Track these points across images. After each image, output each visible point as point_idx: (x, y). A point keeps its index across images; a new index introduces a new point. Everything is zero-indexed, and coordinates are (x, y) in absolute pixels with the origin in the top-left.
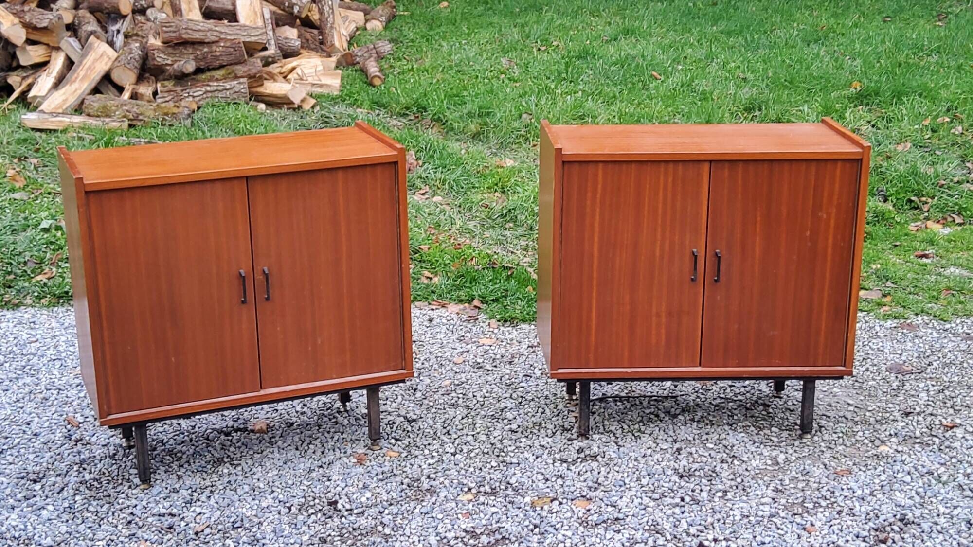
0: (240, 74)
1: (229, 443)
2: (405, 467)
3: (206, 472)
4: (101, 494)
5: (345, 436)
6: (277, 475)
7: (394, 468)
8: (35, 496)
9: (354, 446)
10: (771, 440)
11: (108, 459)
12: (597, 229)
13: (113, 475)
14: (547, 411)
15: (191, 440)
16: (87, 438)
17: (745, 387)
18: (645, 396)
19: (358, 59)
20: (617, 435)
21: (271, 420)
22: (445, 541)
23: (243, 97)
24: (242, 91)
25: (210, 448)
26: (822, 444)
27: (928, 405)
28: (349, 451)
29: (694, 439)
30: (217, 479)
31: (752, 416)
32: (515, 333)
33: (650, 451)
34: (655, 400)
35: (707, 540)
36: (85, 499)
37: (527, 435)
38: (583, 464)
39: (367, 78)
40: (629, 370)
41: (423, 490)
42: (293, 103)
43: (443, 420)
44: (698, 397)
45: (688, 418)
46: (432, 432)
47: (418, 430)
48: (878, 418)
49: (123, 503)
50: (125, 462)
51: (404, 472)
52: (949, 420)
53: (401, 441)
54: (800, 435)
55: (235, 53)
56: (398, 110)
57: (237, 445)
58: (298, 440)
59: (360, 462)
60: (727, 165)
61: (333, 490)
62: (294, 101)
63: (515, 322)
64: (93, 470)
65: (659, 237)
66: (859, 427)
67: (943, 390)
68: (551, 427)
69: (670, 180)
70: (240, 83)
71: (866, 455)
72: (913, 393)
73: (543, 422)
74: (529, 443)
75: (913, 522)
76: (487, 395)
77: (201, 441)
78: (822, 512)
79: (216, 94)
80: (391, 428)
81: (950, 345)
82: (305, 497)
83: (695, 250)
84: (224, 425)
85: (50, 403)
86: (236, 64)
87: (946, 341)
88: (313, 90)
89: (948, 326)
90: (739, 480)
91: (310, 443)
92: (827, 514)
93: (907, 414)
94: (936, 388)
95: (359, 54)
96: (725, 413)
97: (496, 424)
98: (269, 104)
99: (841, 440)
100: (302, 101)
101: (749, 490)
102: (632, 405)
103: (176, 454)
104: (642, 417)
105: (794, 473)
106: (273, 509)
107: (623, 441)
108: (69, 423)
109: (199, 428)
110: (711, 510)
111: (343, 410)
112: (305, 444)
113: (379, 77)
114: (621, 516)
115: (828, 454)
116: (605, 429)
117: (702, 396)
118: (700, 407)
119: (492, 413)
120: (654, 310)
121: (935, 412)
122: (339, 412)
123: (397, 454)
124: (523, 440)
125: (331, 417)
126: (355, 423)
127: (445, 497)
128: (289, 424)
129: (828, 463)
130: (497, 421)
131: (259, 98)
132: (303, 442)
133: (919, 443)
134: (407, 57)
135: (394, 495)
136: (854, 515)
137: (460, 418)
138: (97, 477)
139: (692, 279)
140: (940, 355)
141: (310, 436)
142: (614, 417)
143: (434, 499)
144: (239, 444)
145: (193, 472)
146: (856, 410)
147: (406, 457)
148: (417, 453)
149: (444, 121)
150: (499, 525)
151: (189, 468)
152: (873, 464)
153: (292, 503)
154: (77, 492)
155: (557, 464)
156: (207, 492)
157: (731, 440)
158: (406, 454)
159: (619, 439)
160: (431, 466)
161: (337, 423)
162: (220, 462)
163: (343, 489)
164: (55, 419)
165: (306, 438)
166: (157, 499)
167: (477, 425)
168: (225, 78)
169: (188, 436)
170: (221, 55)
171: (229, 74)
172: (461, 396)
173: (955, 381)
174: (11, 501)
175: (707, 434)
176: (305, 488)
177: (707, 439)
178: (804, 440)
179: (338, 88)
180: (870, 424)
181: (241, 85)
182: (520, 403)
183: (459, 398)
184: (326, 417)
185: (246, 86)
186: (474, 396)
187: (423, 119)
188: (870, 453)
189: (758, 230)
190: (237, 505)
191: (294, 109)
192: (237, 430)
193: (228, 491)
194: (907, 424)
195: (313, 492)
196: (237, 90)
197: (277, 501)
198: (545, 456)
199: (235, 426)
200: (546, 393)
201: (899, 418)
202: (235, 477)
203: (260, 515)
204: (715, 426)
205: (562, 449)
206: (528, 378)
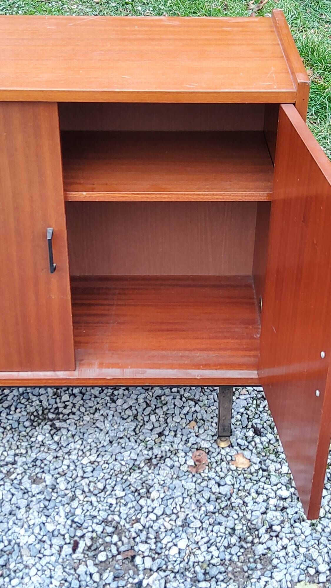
58: (142, 401)
59: (197, 467)
80: (258, 406)
91: (154, 412)
112: (149, 410)
147: (257, 472)
158: (258, 467)
163: (157, 520)
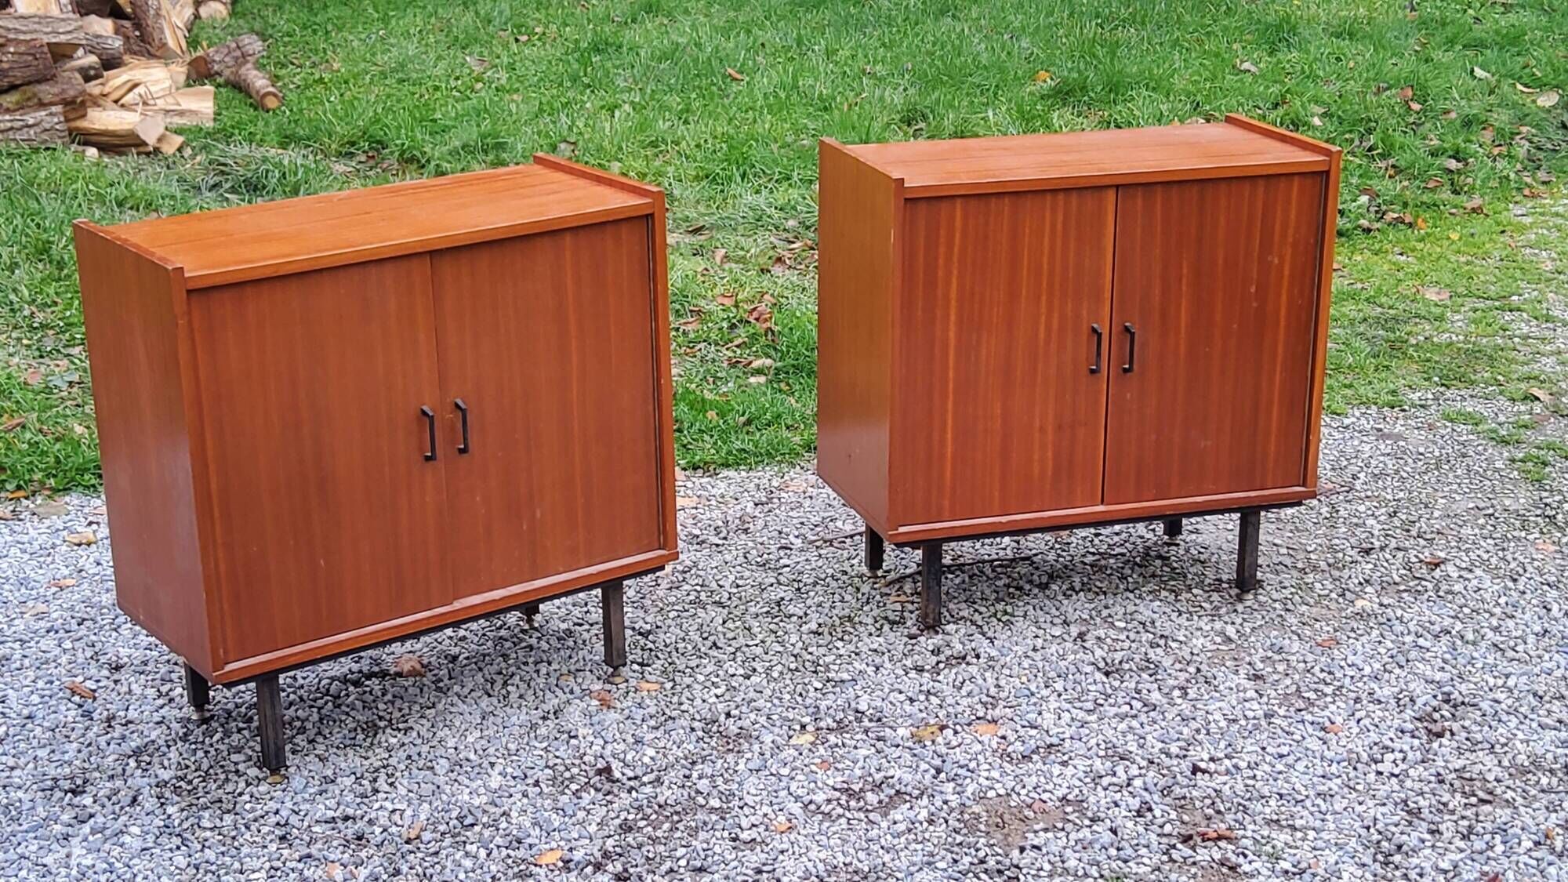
0: (47, 99)
1: (372, 698)
2: (681, 704)
3: (360, 746)
4: (205, 800)
5: (555, 666)
6: (481, 738)
7: (664, 707)
8: (91, 816)
9: (580, 680)
10: (1201, 607)
11: (180, 744)
12: (953, 303)
13: (205, 767)
14: (848, 597)
15: (301, 699)
16: (122, 713)
17: (1117, 534)
18: (984, 562)
19: (216, 67)
20: (980, 623)
21: (419, 654)
22: (812, 807)
23: (60, 137)
24: (57, 127)
25: (344, 708)
26: (1277, 605)
27: (1387, 535)
28: (577, 689)
29: (1091, 617)
30: (387, 756)
31: (1153, 576)
32: (722, 485)
33: (1040, 641)
34: (1000, 566)
35: (1202, 760)
36: (183, 810)
37: (840, 636)
38: (954, 671)
39: (251, 97)
40: (1004, 519)
41: (731, 735)
42: (147, 145)
43: (696, 627)
44: (1059, 556)
45: (1064, 587)
46: (690, 647)
47: (666, 646)
48: (1331, 561)
49: (253, 810)
50: (211, 745)
51: (683, 712)
52: (1427, 554)
53: (648, 665)
54: (1237, 595)
55: (36, 63)
56: (334, 146)
57: (386, 698)
58: (481, 680)
59: (606, 704)
60: (1140, 192)
61: (588, 751)
62: (148, 141)
63: (711, 469)
64: (166, 763)
65: (1043, 310)
66: (1311, 576)
67: (1395, 512)
68: (870, 621)
69: (1060, 218)
70: (51, 114)
71: (1344, 615)
72: (1355, 520)
73: (852, 615)
74: (852, 647)
75: (1463, 703)
76: (740, 582)
77: (322, 698)
78: (1334, 702)
79: (11, 135)
81: (1367, 448)
82: (547, 767)
83: (1095, 326)
84: (345, 670)
85: (18, 665)
86: (39, 82)
87: (1356, 443)
88: (168, 120)
89: (1347, 422)
90: (1192, 670)
92: (1343, 705)
93: (1368, 552)
94: (1383, 510)
95: (217, 58)
96: (1111, 574)
97: (781, 624)
98: (103, 148)
99: (1297, 597)
100: (160, 140)
101: (1216, 683)
102: (970, 577)
103: (290, 724)
104: (997, 593)
105: (1261, 650)
106: (512, 790)
107: (992, 629)
108: (74, 693)
109: (304, 678)
110: (1179, 718)
111: (527, 627)
112: (498, 685)
113: (275, 95)
114: (1055, 741)
115: (1292, 620)
116: (953, 616)
117: (1064, 554)
118: (1072, 570)
119: (765, 610)
120: (1037, 424)
121: (1401, 544)
122: (523, 631)
123: (657, 687)
124: (840, 644)
125: (515, 640)
126: (560, 646)
127: (773, 742)
128: (449, 658)
129: (1300, 631)
130: (782, 621)
131: (86, 138)
132: (492, 684)
133: (1405, 591)
134: (295, 61)
135: (690, 747)
136: (1380, 702)
137: (721, 622)
138: (180, 773)
139: (1093, 372)
140: (1360, 464)
141: (500, 673)
142: (955, 598)
143: (756, 747)
144: (389, 697)
145: (338, 748)
146: (1291, 552)
147: (672, 688)
148: (688, 680)
149: (423, 161)
150: (882, 774)
151: (327, 742)
152: (1361, 627)
153: (535, 778)
154: (162, 800)
155: (913, 674)
156: (382, 778)
157: (1145, 612)
158: (671, 684)
159: (986, 629)
160: (721, 699)
161: (531, 647)
162: (372, 729)
163: (603, 748)
164: (43, 690)
165: (494, 677)
166: (307, 796)
167: (756, 630)
168: (20, 107)
169: (294, 693)
170: (11, 68)
171: (29, 99)
172: (698, 588)
173: (1403, 499)
174: (58, 828)
175: (1106, 607)
176: (542, 753)
177: (1110, 616)
178: (1248, 603)
179: (212, 116)
180: (1323, 571)
181: (50, 118)
182: (799, 589)
183: (698, 592)
184: (506, 640)
185: (62, 119)
186: (721, 587)
187: (383, 159)
188: (1348, 611)
189: (1184, 288)
190: (448, 791)
191: (148, 154)
192: (370, 676)
193: (415, 771)
194: (1375, 565)
195: (557, 757)
196: (48, 126)
197: (509, 777)
198: (887, 665)
199: (365, 669)
200: (830, 571)
201: (1360, 559)
202: (417, 749)
203: (498, 801)
204: (1109, 595)
205: (906, 651)
206: (788, 551)
